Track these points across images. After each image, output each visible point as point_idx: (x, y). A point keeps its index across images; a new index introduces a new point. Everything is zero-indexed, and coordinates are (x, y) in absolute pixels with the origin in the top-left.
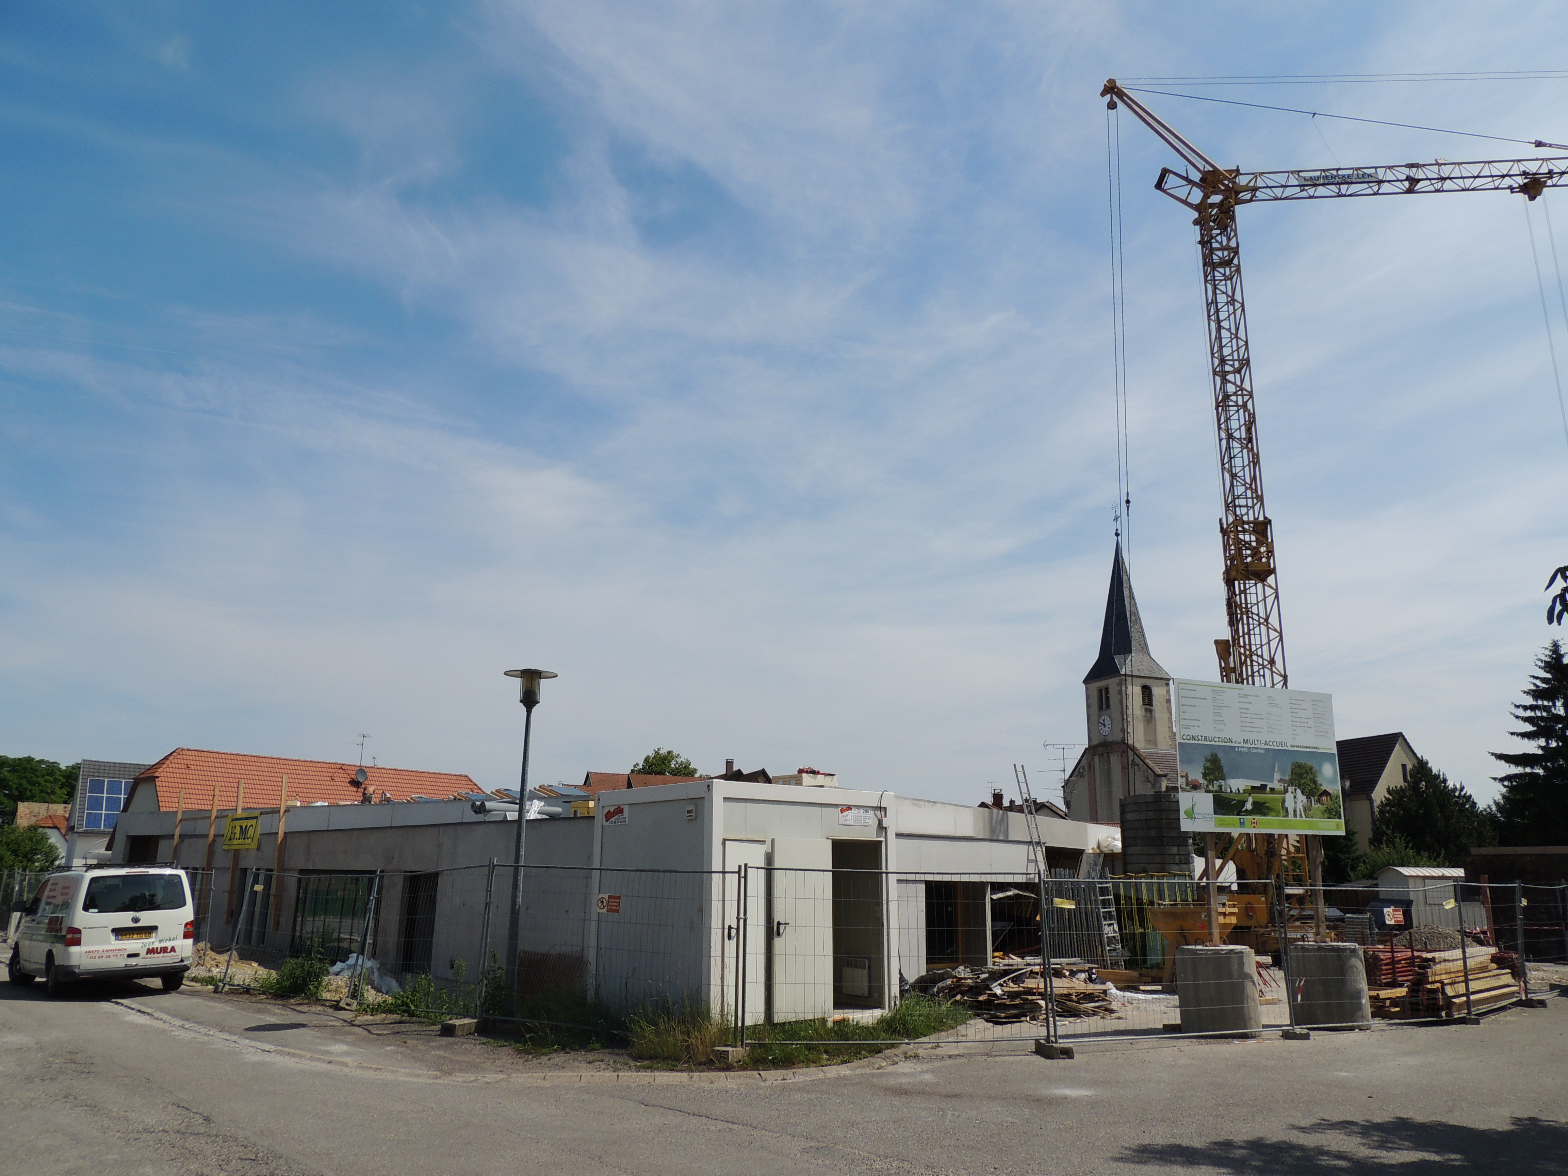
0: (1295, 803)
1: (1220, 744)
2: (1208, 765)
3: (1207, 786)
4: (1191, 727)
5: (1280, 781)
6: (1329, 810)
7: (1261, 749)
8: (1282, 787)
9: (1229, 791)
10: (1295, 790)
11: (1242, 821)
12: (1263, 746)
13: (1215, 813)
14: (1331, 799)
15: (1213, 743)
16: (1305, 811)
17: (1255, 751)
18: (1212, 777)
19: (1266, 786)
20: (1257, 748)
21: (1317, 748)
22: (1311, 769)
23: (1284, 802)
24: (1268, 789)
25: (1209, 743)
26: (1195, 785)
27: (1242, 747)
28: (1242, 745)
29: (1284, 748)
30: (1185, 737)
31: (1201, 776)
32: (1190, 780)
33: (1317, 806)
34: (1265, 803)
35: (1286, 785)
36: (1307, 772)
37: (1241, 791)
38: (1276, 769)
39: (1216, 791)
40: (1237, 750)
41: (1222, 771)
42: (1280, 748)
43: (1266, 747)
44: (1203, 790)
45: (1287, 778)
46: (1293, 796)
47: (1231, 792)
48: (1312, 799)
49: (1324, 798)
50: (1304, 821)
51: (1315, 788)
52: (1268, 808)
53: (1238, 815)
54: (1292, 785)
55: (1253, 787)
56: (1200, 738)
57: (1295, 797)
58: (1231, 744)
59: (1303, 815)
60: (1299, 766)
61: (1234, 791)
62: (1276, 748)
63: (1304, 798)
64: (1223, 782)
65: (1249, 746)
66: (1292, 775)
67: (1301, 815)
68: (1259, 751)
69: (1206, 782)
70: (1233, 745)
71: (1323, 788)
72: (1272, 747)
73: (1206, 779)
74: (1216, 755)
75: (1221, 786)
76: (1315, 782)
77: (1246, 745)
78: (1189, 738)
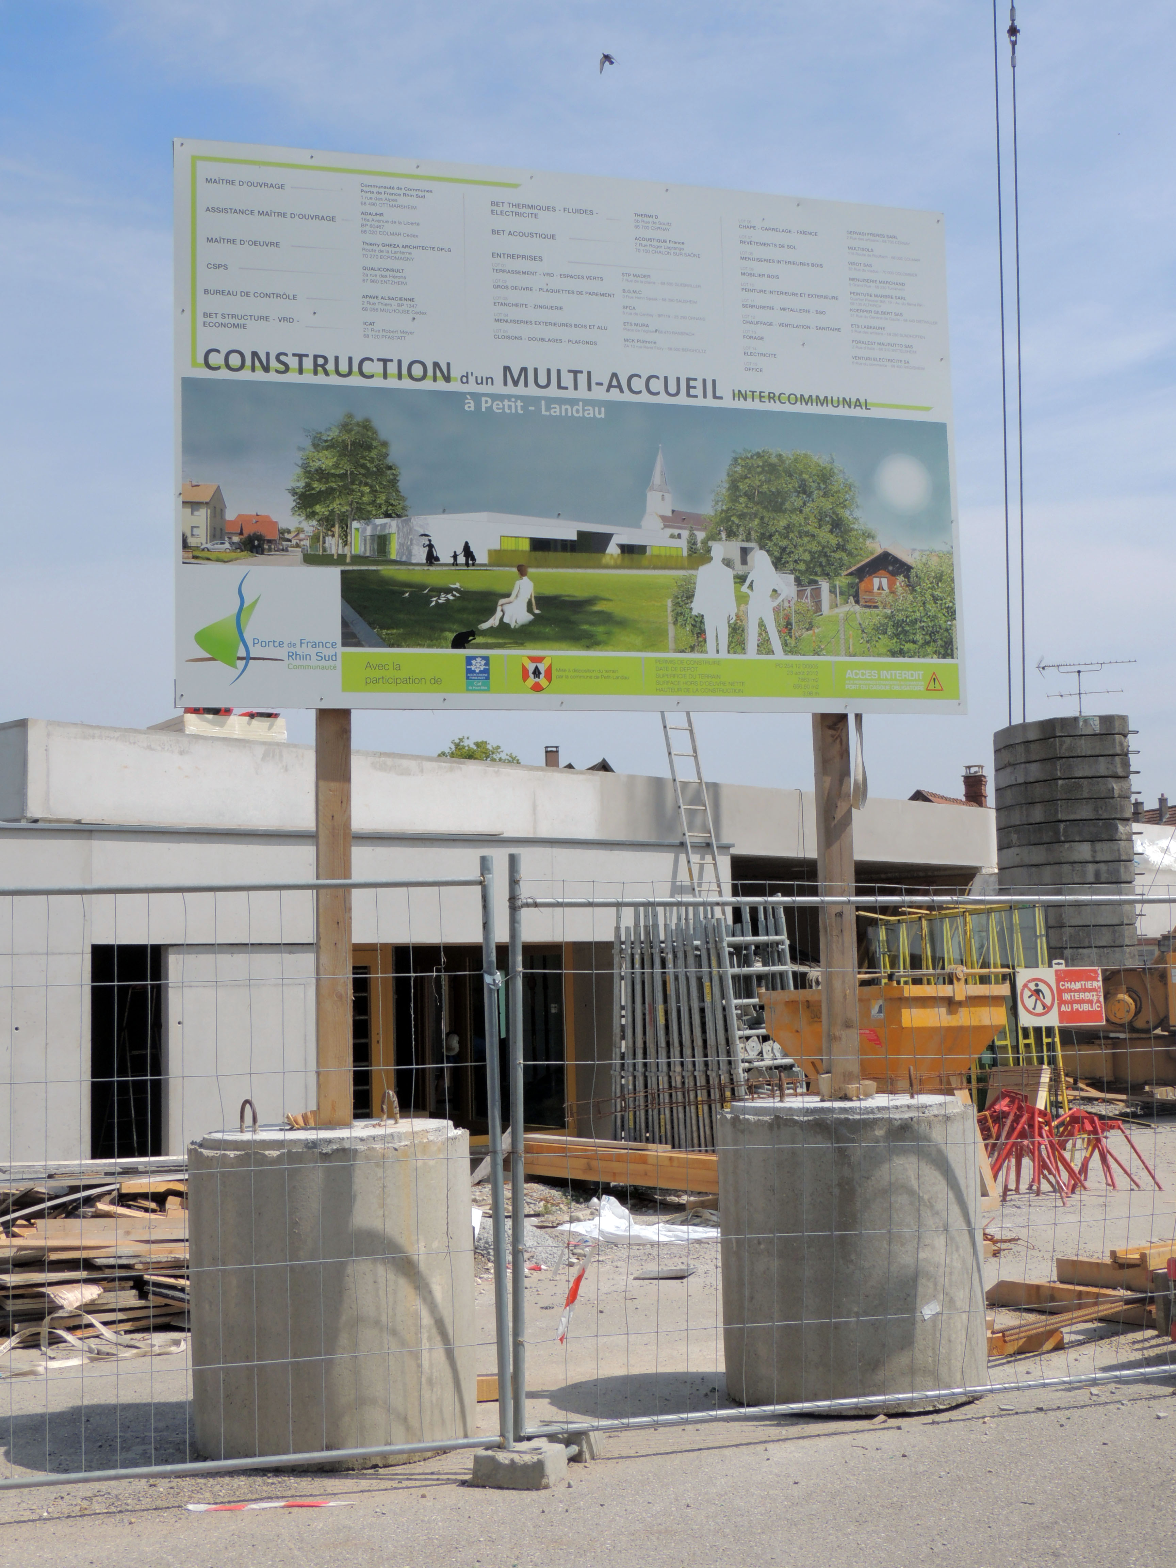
0: (742, 599)
1: (392, 383)
2: (327, 461)
3: (315, 538)
4: (250, 323)
5: (676, 519)
6: (897, 625)
7: (587, 402)
8: (682, 545)
9: (420, 555)
10: (745, 552)
11: (478, 666)
12: (599, 394)
13: (350, 638)
14: (911, 587)
15: (355, 380)
16: (787, 627)
17: (556, 411)
18: (339, 505)
19: (607, 538)
20: (573, 402)
21: (858, 404)
22: (825, 477)
23: (690, 597)
24: (613, 549)
25: (334, 380)
26: (260, 538)
27: (495, 397)
28: (498, 388)
29: (700, 402)
30: (216, 359)
31: (290, 501)
32: (230, 515)
33: (842, 610)
34: (591, 601)
35: (701, 535)
36: (804, 490)
37: (481, 557)
38: (657, 478)
39: (357, 559)
40: (470, 406)
41: (393, 482)
42: (682, 400)
43: (615, 395)
44: (300, 556)
45: (708, 509)
46: (729, 573)
47: (432, 558)
48: (825, 586)
49: (879, 582)
50: (778, 664)
51: (841, 547)
52: (607, 618)
53: (460, 642)
54: (731, 534)
55: (540, 545)
56: (293, 362)
57: (741, 579)
58: (441, 385)
59: (776, 643)
60: (772, 469)
61: (445, 557)
62: (663, 399)
63: (786, 584)
64: (392, 526)
65: (532, 390)
66: (734, 499)
67: (764, 646)
68: (577, 411)
69: (310, 527)
70: (455, 386)
71: (877, 547)
72: (645, 398)
73: (311, 515)
74: (366, 426)
75: (382, 542)
76: (837, 525)
77: (520, 390)
78: (235, 360)
